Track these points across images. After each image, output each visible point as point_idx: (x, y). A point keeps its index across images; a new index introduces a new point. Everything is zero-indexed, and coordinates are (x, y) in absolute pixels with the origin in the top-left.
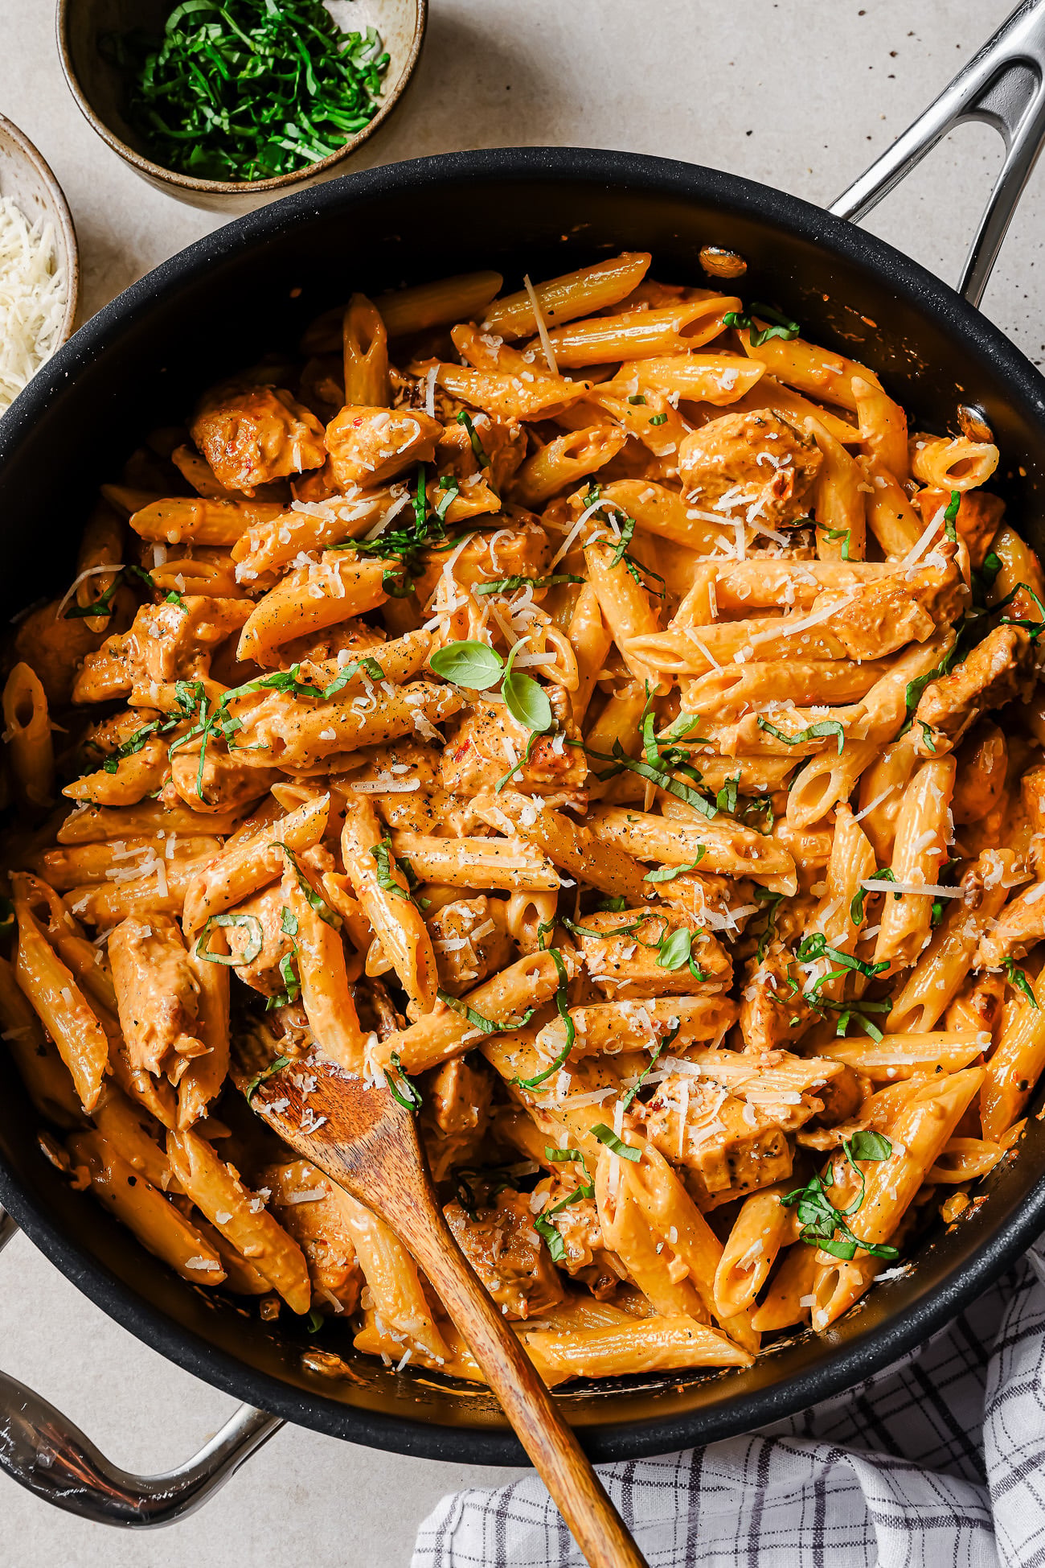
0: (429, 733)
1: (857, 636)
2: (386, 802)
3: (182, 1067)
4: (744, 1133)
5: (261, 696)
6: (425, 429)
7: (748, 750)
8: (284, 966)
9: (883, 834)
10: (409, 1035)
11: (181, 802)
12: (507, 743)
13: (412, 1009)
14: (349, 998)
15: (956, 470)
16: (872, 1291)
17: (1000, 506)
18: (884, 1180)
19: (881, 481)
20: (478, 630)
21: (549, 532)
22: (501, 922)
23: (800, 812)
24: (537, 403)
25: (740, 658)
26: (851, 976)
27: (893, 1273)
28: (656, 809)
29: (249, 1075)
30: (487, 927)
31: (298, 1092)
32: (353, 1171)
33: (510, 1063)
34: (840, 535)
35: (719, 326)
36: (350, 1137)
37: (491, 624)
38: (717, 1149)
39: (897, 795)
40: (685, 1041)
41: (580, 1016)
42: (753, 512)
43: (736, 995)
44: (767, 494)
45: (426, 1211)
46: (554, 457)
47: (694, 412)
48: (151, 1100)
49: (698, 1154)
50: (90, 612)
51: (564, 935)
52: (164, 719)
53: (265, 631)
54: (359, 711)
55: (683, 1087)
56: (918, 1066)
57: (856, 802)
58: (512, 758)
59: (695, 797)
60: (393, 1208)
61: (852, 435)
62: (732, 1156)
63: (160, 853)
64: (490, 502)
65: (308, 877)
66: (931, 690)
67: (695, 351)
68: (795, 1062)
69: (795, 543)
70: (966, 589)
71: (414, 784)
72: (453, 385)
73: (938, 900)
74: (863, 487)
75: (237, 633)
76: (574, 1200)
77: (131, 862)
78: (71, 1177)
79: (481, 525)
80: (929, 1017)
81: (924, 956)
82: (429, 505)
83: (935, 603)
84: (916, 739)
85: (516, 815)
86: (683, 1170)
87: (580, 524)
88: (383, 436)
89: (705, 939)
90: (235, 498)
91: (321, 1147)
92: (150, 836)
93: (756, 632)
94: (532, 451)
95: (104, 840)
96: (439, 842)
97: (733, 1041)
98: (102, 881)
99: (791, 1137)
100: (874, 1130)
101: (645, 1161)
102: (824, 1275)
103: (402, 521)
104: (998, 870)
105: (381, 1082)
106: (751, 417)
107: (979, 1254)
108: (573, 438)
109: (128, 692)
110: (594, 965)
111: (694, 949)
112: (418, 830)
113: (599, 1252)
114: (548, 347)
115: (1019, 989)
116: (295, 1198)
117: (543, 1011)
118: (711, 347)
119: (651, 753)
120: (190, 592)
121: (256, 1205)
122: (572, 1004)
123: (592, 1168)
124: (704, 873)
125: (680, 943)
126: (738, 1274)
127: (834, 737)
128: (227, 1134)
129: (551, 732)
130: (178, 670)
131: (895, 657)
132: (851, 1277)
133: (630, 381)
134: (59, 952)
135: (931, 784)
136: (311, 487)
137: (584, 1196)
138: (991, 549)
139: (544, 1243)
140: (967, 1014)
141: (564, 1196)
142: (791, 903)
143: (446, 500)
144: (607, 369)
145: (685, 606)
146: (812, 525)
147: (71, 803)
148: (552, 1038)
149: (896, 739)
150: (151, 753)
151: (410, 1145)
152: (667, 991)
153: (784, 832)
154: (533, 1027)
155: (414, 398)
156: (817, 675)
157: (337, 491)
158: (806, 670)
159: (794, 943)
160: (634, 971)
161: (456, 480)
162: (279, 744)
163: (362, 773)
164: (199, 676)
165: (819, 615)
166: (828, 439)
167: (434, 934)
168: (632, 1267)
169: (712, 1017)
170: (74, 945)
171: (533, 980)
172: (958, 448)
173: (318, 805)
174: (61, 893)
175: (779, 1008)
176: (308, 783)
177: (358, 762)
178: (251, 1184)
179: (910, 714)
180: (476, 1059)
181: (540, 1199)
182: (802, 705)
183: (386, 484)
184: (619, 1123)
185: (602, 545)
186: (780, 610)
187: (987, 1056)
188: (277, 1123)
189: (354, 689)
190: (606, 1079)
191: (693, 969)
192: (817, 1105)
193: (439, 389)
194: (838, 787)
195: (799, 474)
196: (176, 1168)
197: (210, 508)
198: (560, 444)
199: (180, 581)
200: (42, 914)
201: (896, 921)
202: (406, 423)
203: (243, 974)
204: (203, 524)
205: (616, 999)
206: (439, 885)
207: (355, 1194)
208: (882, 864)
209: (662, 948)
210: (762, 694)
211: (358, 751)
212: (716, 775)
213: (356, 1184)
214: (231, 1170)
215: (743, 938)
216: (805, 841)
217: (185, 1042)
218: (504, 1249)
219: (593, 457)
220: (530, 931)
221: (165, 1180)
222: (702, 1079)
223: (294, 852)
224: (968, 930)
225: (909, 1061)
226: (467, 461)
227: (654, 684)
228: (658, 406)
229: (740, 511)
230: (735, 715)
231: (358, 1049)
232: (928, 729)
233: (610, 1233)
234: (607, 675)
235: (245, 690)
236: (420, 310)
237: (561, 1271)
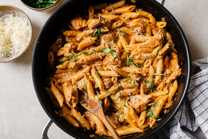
0: (101, 58)
1: (151, 45)
2: (96, 67)
3: (73, 101)
4: (141, 104)
5: (81, 54)
6: (99, 21)
7: (139, 59)
8: (85, 88)
9: (155, 68)
10: (101, 95)
11: (71, 68)
12: (111, 59)
13: (101, 92)
14: (93, 91)
15: (161, 25)
16: (156, 122)
17: (166, 29)
18: (157, 109)
19: (153, 27)
20: (107, 46)
21: (115, 34)
22: (111, 81)
23: (145, 66)
24: (112, 18)
25: (138, 48)
26: (152, 85)
27: (159, 120)
28: (129, 66)
29: (81, 101)
30: (109, 81)
31: (87, 103)
32: (95, 112)
33: (113, 98)
34: (149, 33)
35: (133, 9)
36: (94, 108)
37: (108, 45)
38: (138, 106)
39: (157, 63)
40: (134, 94)
41: (121, 92)
42: (138, 31)
43: (139, 88)
44: (140, 29)
45: (104, 116)
46: (115, 25)
47: (131, 19)
48: (69, 105)
49: (136, 107)
50: (59, 45)
51: (119, 82)
52: (68, 58)
53: (81, 47)
54: (93, 56)
55: (134, 99)
56: (160, 95)
57: (152, 64)
58: (112, 61)
59: (133, 65)
60: (100, 116)
61: (149, 21)
62: (140, 107)
63: (69, 74)
64: (108, 30)
65: (87, 76)
66: (160, 51)
67: (131, 12)
68: (146, 95)
69: (143, 34)
70: (163, 39)
71: (100, 65)
72: (102, 16)
73: (162, 75)
74: (151, 27)
75: (77, 47)
76: (121, 114)
77: (65, 76)
78: (59, 115)
79: (106, 33)
80: (161, 89)
81: (160, 82)
82: (100, 31)
83: (160, 41)
84: (159, 57)
85: (112, 68)
86: (134, 109)
87: (118, 33)
88: (94, 22)
89: (135, 81)
90: (76, 30)
91: (91, 109)
92: (67, 72)
93: (140, 45)
94: (112, 24)
95: (61, 73)
96: (103, 71)
97: (139, 93)
98: (61, 78)
99: (146, 104)
100: (156, 103)
101: (130, 108)
102: (151, 120)
103: (97, 33)
104: (168, 72)
105: (98, 101)
106: (138, 19)
107: (169, 117)
108: (117, 22)
109: (64, 55)
110: (122, 85)
111: (134, 83)
112: (101, 70)
113: (125, 120)
114: (113, 11)
115: (171, 85)
116: (87, 116)
117: (117, 91)
118: (132, 11)
119: (128, 60)
120: (71, 42)
121: (83, 117)
122: (120, 90)
123: (123, 110)
124: (135, 74)
125: (133, 82)
126: (141, 121)
127: (149, 57)
128: (79, 108)
129: (116, 58)
130: (70, 52)
131: (156, 47)
132: (154, 120)
133: (123, 15)
134: (57, 87)
135: (160, 62)
136: (85, 29)
137: (123, 113)
138: (166, 34)
139: (118, 119)
140: (166, 89)
141: (120, 113)
142: (145, 77)
143: (102, 30)
144: (120, 14)
145: (131, 42)
146: (145, 32)
147: (57, 69)
148: (118, 94)
149: (156, 57)
150: (67, 62)
151: (102, 108)
152: (131, 88)
153: (144, 68)
154: (116, 93)
155: (98, 18)
156: (147, 50)
157: (89, 29)
158: (146, 49)
159: (146, 81)
160: (127, 86)
161: (103, 27)
162: (83, 60)
163: (93, 63)
164: (73, 52)
165: (147, 43)
166: (147, 22)
167: (103, 82)
168: (129, 121)
169: (136, 91)
170: (58, 86)
171: (115, 88)
172: (162, 23)
173: (88, 68)
174: (56, 80)
175: (144, 89)
176: (87, 65)
177: (93, 62)
178: (82, 114)
179: (158, 54)
180: (109, 97)
181: (117, 114)
182: (145, 53)
183: (95, 28)
184: (127, 104)
185: (121, 35)
186: (142, 42)
187: (168, 93)
188: (85, 107)
189: (92, 53)
190: (124, 99)
191: (134, 85)
192: (149, 100)
193: (101, 17)
194: (150, 63)
195: (144, 26)
196: (72, 113)
197: (73, 32)
198: (115, 23)
199: (70, 41)
200: (54, 83)
201: (157, 78)
202: (97, 21)
203: (80, 89)
204: (72, 33)
205: (125, 89)
206: (103, 77)
207: (95, 115)
208: (155, 72)
209: (130, 83)
210: (141, 52)
211: (93, 61)
212: (136, 62)
213: (95, 114)
214: (79, 113)
215: (140, 81)
216: (146, 69)
217: (73, 98)
218: (113, 120)
219: (119, 25)
220: (115, 82)
221: (71, 115)
222: (136, 98)
223: (86, 73)
224: (165, 79)
225: (159, 95)
226: (105, 25)
227: (128, 51)
228: (126, 18)
229: (137, 31)
230: (138, 55)
231: (94, 97)
232: (160, 55)
233: (126, 117)
234: (122, 50)
235: (79, 54)
236: (98, 7)
237: (120, 122)
